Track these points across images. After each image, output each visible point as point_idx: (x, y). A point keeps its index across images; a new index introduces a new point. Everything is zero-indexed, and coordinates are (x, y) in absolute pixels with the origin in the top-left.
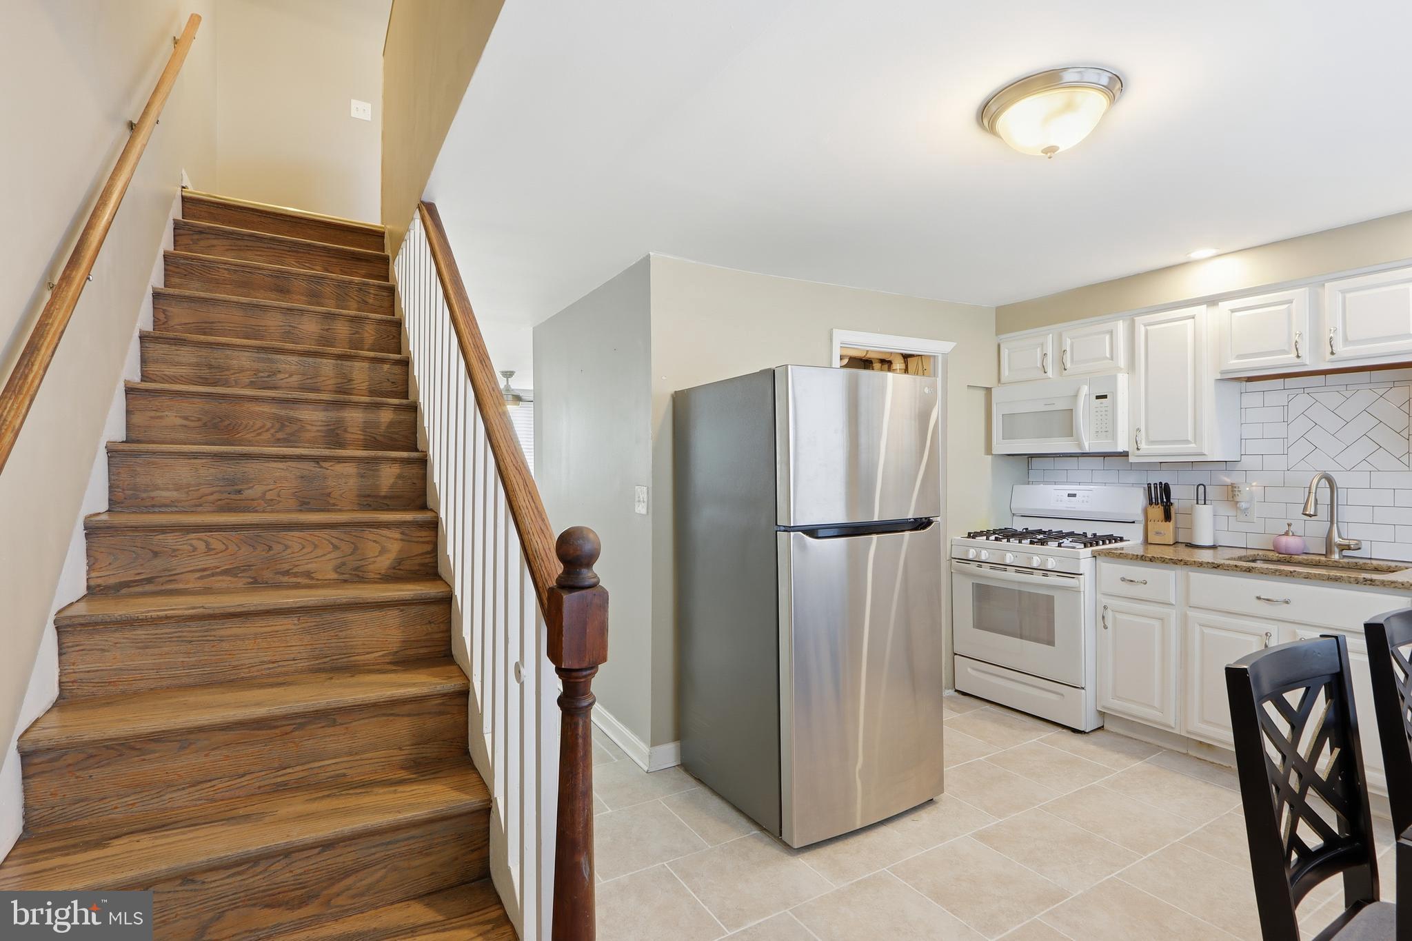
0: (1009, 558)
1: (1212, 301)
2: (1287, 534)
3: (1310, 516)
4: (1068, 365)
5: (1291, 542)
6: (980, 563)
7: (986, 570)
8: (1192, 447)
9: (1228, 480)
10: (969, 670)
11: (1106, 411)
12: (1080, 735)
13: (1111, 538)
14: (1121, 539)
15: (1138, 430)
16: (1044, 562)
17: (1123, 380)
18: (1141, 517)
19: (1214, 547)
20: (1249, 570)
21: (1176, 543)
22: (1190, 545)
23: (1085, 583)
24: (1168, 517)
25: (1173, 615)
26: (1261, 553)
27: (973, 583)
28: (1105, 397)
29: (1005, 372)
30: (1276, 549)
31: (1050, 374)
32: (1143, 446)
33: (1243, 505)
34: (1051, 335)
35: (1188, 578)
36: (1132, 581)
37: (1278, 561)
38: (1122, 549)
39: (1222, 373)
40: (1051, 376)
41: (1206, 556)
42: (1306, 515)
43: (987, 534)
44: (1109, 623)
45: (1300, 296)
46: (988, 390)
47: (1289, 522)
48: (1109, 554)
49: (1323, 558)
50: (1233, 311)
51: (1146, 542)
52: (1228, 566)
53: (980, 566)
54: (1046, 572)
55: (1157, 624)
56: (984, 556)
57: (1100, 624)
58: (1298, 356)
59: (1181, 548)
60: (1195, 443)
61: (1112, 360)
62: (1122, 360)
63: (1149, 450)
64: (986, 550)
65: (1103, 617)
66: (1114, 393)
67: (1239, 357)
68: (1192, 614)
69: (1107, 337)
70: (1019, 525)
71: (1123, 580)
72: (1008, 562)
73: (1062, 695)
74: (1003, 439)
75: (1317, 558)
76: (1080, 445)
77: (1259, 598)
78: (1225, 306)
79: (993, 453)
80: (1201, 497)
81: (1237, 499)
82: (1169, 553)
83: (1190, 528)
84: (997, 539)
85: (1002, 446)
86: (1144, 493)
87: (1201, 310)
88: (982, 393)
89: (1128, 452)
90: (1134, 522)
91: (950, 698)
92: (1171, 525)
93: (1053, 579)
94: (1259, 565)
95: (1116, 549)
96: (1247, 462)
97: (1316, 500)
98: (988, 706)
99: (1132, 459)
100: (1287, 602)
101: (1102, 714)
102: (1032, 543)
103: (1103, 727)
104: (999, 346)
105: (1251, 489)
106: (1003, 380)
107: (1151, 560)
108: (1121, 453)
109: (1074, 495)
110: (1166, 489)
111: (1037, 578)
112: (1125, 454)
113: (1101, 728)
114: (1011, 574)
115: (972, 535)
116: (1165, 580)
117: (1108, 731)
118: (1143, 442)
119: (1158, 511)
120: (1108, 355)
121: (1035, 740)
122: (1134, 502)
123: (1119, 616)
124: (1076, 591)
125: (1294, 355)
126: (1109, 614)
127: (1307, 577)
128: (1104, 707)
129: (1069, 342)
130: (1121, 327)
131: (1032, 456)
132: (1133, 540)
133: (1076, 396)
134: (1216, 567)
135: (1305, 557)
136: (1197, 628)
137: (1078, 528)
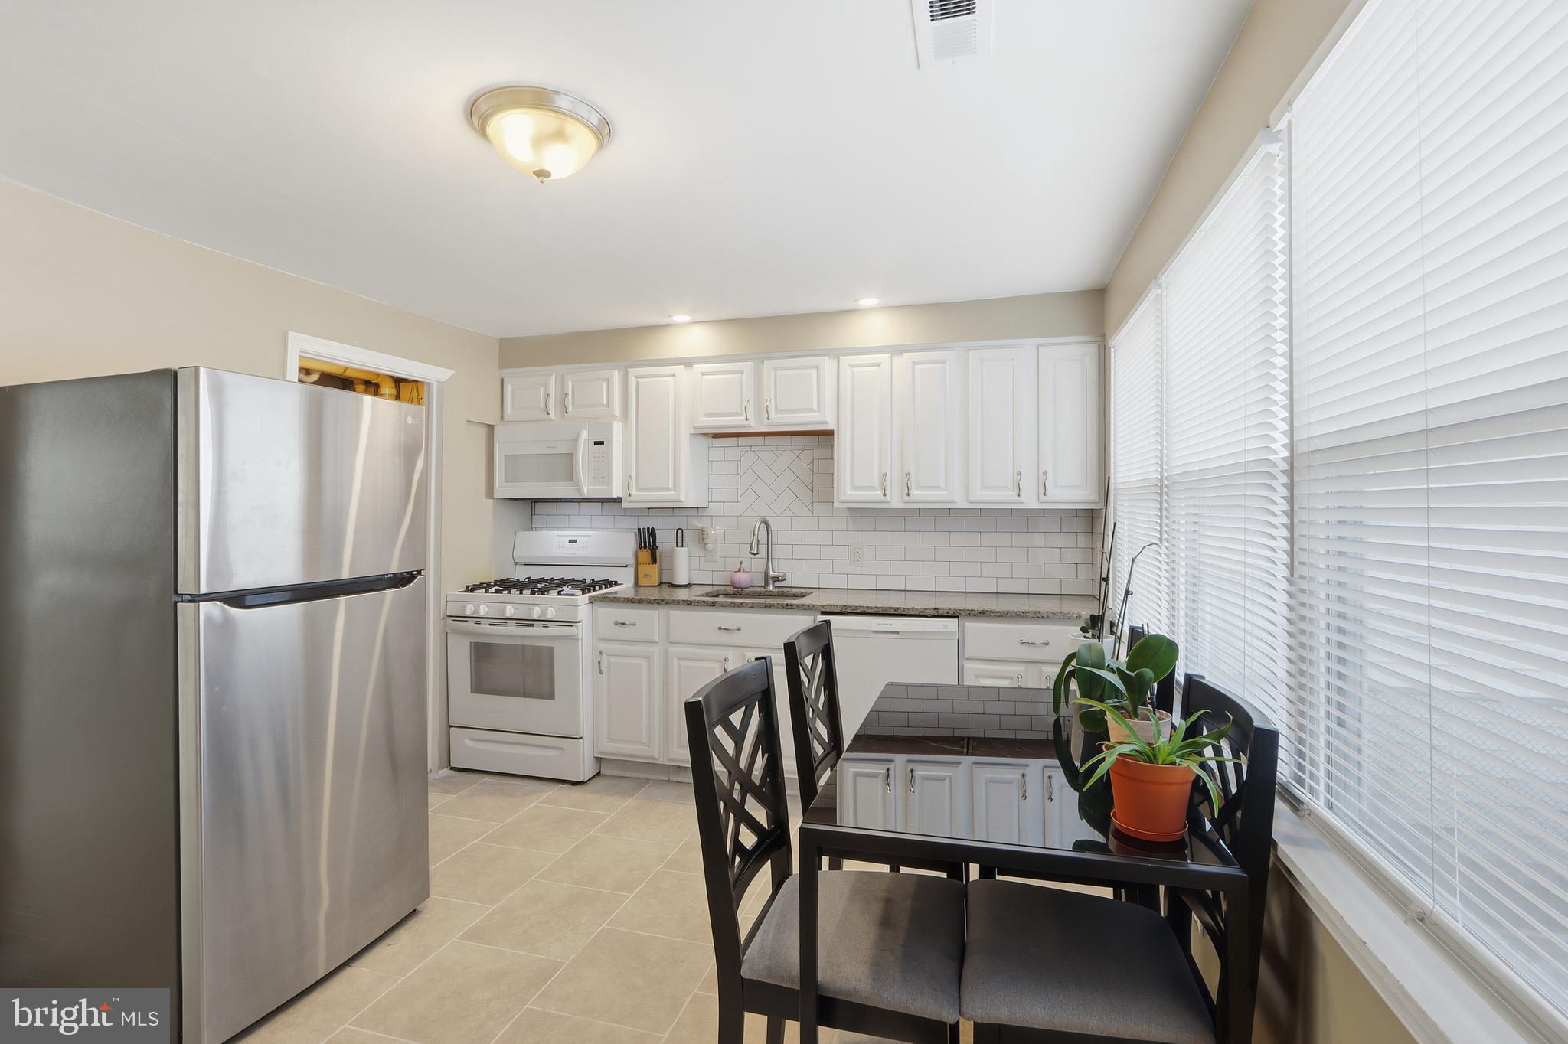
0: (509, 612)
1: (688, 363)
2: (739, 571)
3: (754, 554)
4: (570, 409)
5: (742, 578)
6: (479, 619)
7: (485, 627)
8: (669, 495)
9: (699, 525)
10: (467, 741)
11: (603, 457)
12: (578, 786)
13: (608, 583)
14: (616, 584)
15: (630, 477)
16: (544, 612)
17: (617, 427)
18: (631, 561)
19: (689, 586)
20: (713, 605)
21: (661, 584)
22: (672, 585)
23: (583, 631)
24: (654, 560)
25: (657, 652)
26: (722, 588)
27: (471, 643)
28: (602, 443)
29: (509, 410)
30: (733, 585)
31: (553, 415)
32: (634, 492)
33: (710, 546)
34: (554, 376)
35: (668, 614)
36: (623, 624)
37: (734, 594)
38: (616, 593)
39: (695, 428)
40: (554, 418)
41: (682, 594)
42: (752, 553)
43: (487, 586)
44: (604, 669)
45: (747, 366)
46: (491, 428)
47: (741, 559)
48: (605, 599)
49: (763, 589)
50: (703, 374)
51: (637, 585)
52: (699, 602)
53: (478, 623)
54: (546, 622)
55: (644, 663)
56: (483, 610)
57: (597, 670)
58: (747, 419)
59: (665, 588)
60: (675, 491)
61: (609, 407)
62: (617, 410)
63: (639, 497)
64: (484, 604)
65: (599, 663)
66: (610, 441)
67: (708, 415)
68: (671, 649)
69: (605, 385)
70: (522, 575)
71: (616, 623)
72: (508, 615)
73: (561, 749)
74: (506, 481)
75: (758, 589)
76: (579, 490)
77: (720, 628)
78: (698, 368)
79: (495, 496)
80: (680, 540)
81: (706, 541)
82: (654, 594)
83: (671, 570)
84: (497, 591)
85: (503, 490)
86: (635, 538)
87: (679, 369)
88: (483, 431)
89: (621, 498)
90: (626, 566)
91: (445, 779)
92: (656, 566)
93: (554, 630)
94: (721, 599)
95: (611, 593)
96: (714, 508)
97: (758, 541)
98: (487, 778)
99: (625, 505)
100: (739, 630)
101: (599, 760)
102: (533, 593)
103: (600, 772)
104: (502, 380)
105: (715, 532)
106: (506, 418)
107: (639, 602)
108: (616, 499)
109: (574, 541)
110: (652, 533)
111: (538, 630)
112: (619, 500)
113: (598, 774)
114: (511, 629)
115: (470, 589)
116: (651, 619)
117: (604, 775)
118: (634, 489)
119: (645, 554)
120: (605, 402)
121: (535, 804)
122: (625, 547)
123: (612, 660)
124: (574, 639)
125: (744, 418)
126: (605, 659)
127: (752, 606)
128: (601, 753)
129: (570, 383)
130: (616, 376)
131: (536, 501)
132: (626, 585)
133: (576, 440)
134: (690, 603)
135: (751, 589)
136: (676, 662)
137: (578, 574)
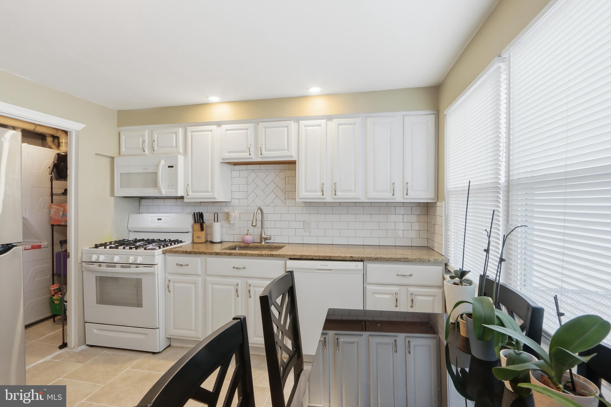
1: (219, 124)
2: (247, 234)
3: (254, 226)
4: (156, 149)
5: (249, 238)
6: (100, 263)
7: (103, 268)
8: (209, 194)
9: (226, 210)
10: (94, 331)
11: (173, 174)
13: (177, 241)
14: (181, 242)
15: (188, 185)
16: (136, 259)
17: (181, 158)
18: (190, 230)
19: (220, 243)
20: (230, 254)
21: (206, 242)
22: (212, 243)
23: (159, 269)
24: (202, 229)
25: (200, 279)
26: (238, 244)
27: (95, 277)
28: (172, 167)
29: (123, 149)
30: (243, 242)
31: (147, 152)
32: (190, 193)
33: (232, 222)
34: (147, 131)
35: (206, 260)
36: (181, 265)
37: (244, 247)
38: (180, 247)
39: (223, 159)
40: (147, 154)
41: (217, 248)
42: (253, 226)
43: (106, 245)
44: (171, 289)
45: (250, 126)
46: (112, 158)
47: (247, 229)
48: (171, 251)
49: (259, 244)
50: (227, 130)
51: (193, 243)
52: (222, 253)
53: (100, 266)
54: (137, 265)
55: (193, 286)
56: (102, 259)
57: (167, 290)
58: (250, 154)
59: (208, 244)
60: (212, 193)
61: (177, 148)
62: (181, 149)
63: (193, 196)
64: (103, 255)
65: (168, 286)
66: (177, 165)
67: (229, 152)
68: (208, 278)
69: (174, 136)
70: (132, 237)
71: (177, 264)
72: (116, 261)
74: (121, 188)
75: (257, 244)
76: (160, 192)
77: (234, 267)
78: (224, 127)
79: (115, 195)
80: (216, 219)
81: (230, 219)
82: (202, 248)
83: (211, 234)
84: (110, 248)
85: (121, 192)
86: (193, 218)
87: (214, 127)
88: (109, 160)
89: (184, 197)
90: (188, 232)
91: (82, 352)
92: (203, 233)
93: (142, 269)
94: (237, 251)
95: (178, 247)
96: (235, 202)
97: (256, 219)
98: (105, 351)
99: (186, 200)
101: (169, 339)
102: (131, 248)
103: (170, 345)
104: (119, 133)
105: (235, 215)
106: (121, 153)
107: (193, 253)
108: (180, 197)
109: (160, 219)
110: (201, 215)
111: (132, 269)
112: (182, 198)
113: (169, 346)
114: (117, 269)
115: (96, 247)
116: (197, 263)
117: (173, 347)
118: (190, 191)
119: (198, 226)
120: (174, 145)
121: (128, 369)
122: (187, 222)
123: (176, 285)
124: (153, 274)
125: (248, 154)
126: (171, 284)
127: (252, 255)
128: (170, 335)
129: (156, 135)
130: (181, 131)
131: (142, 198)
132: (187, 243)
133: (158, 165)
134: (217, 254)
135: (253, 244)
136: (210, 285)
137: (162, 237)
